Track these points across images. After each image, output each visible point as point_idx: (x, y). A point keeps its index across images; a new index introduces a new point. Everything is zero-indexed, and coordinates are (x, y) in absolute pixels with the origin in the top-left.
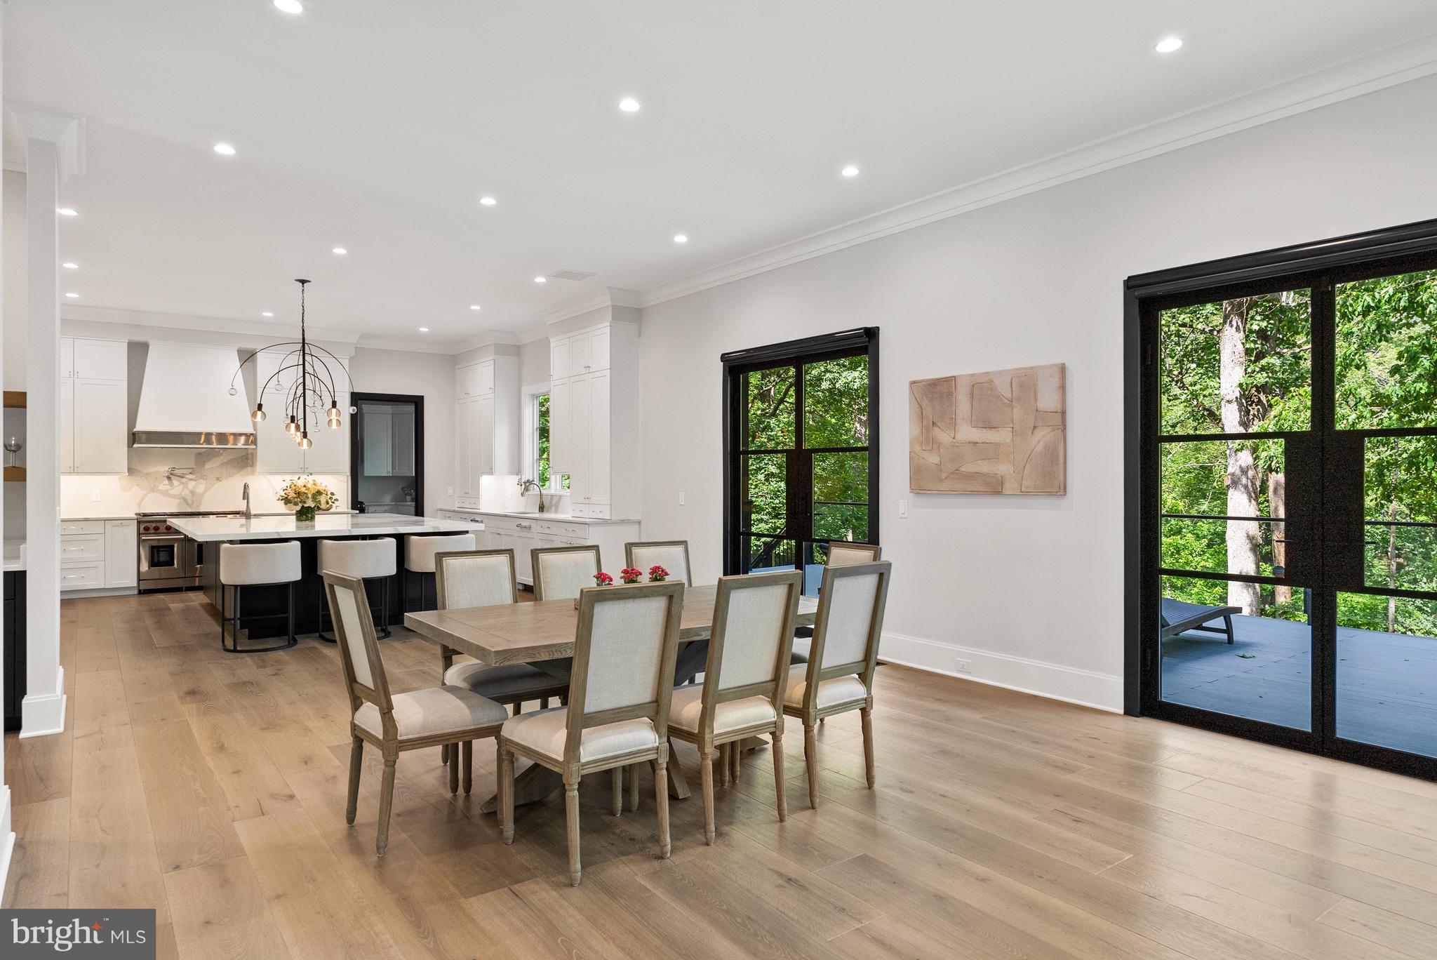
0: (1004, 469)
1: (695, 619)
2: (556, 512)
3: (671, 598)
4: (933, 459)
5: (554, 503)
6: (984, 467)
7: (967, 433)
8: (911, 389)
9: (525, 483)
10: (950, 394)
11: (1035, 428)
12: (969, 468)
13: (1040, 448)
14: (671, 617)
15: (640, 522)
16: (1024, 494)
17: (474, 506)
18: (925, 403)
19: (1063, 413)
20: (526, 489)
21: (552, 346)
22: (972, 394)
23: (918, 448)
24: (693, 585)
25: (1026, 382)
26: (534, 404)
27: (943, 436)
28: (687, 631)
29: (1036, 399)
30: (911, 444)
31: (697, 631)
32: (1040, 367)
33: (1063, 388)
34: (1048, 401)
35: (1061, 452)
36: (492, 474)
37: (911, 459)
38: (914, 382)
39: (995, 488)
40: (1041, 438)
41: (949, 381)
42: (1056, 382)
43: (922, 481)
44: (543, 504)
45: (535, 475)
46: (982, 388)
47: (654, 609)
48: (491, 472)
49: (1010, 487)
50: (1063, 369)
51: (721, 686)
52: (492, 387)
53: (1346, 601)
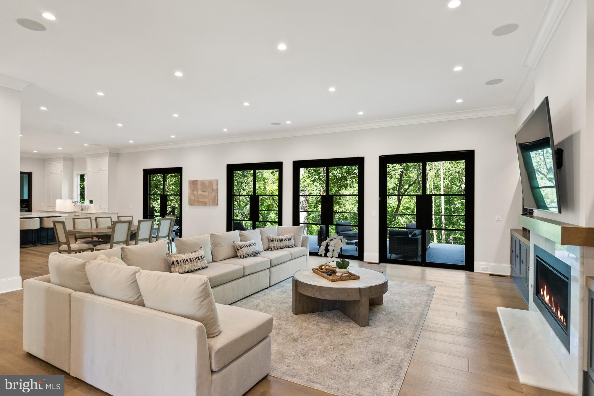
0: (207, 200)
1: (134, 228)
2: (87, 211)
3: (130, 223)
4: (193, 198)
5: (86, 208)
6: (203, 200)
7: (200, 192)
8: (189, 183)
9: (75, 202)
10: (197, 184)
11: (212, 192)
12: (200, 200)
13: (213, 196)
14: (130, 227)
15: (118, 213)
16: (210, 205)
17: (53, 209)
18: (192, 186)
19: (217, 189)
20: (76, 204)
21: (87, 161)
22: (201, 184)
23: (190, 196)
24: (134, 224)
25: (211, 182)
26: (78, 177)
27: (195, 193)
28: (133, 230)
29: (212, 186)
30: (189, 194)
31: (135, 230)
32: (213, 180)
33: (217, 184)
34: (214, 187)
35: (217, 197)
36: (62, 199)
37: (189, 198)
38: (189, 181)
39: (205, 204)
40: (213, 194)
41: (197, 181)
42: (216, 183)
43: (191, 203)
44: (82, 208)
45: (78, 200)
46: (203, 183)
47: (126, 225)
48: (61, 198)
49: (208, 204)
50: (217, 181)
51: (139, 238)
52: (62, 171)
53: (257, 223)
